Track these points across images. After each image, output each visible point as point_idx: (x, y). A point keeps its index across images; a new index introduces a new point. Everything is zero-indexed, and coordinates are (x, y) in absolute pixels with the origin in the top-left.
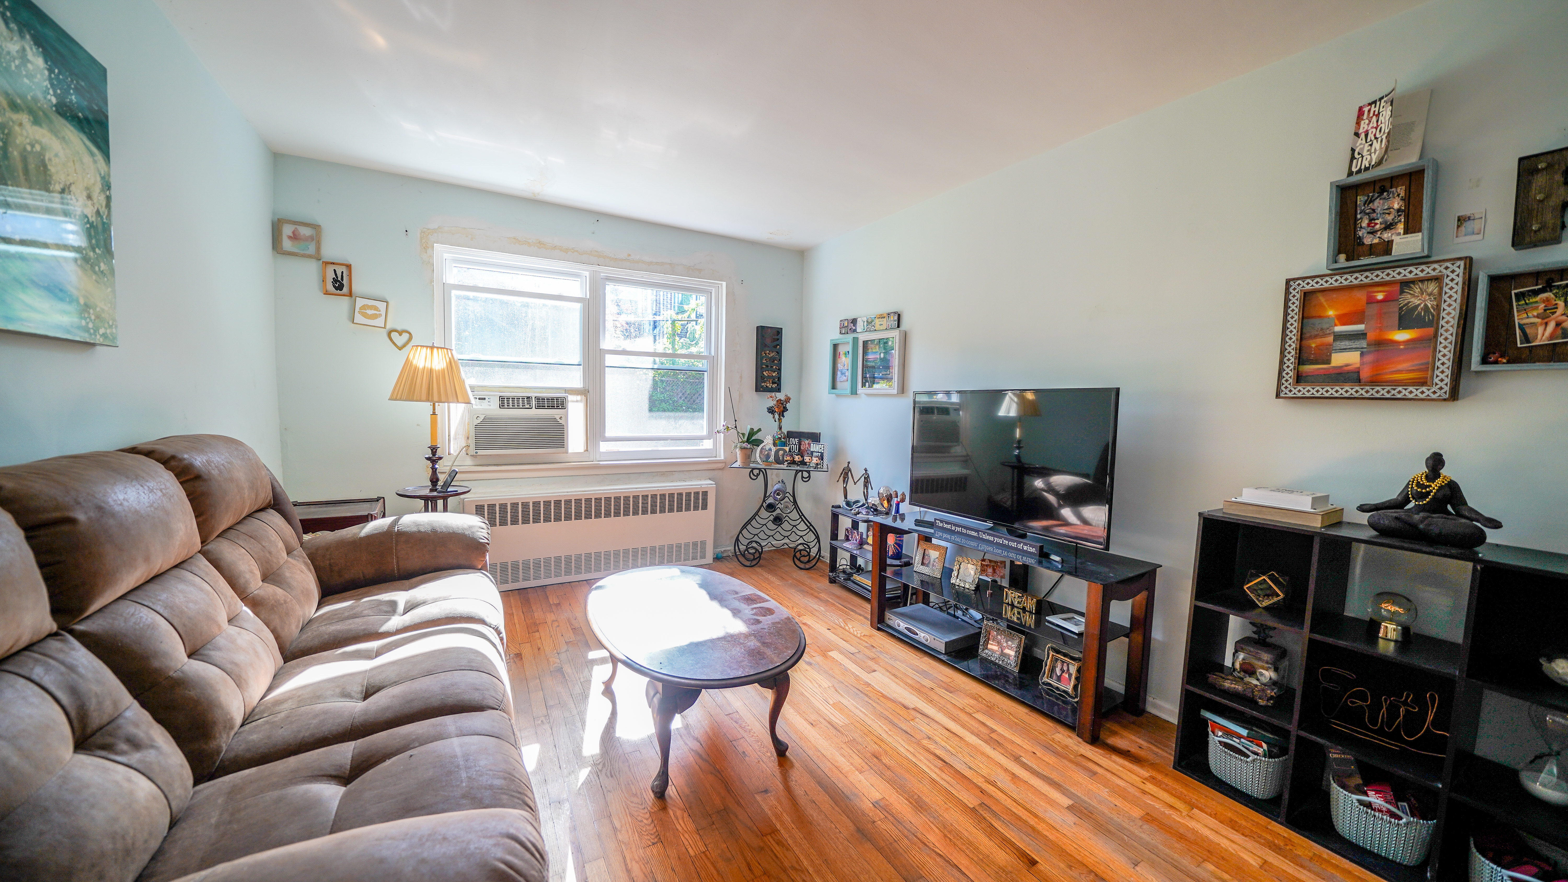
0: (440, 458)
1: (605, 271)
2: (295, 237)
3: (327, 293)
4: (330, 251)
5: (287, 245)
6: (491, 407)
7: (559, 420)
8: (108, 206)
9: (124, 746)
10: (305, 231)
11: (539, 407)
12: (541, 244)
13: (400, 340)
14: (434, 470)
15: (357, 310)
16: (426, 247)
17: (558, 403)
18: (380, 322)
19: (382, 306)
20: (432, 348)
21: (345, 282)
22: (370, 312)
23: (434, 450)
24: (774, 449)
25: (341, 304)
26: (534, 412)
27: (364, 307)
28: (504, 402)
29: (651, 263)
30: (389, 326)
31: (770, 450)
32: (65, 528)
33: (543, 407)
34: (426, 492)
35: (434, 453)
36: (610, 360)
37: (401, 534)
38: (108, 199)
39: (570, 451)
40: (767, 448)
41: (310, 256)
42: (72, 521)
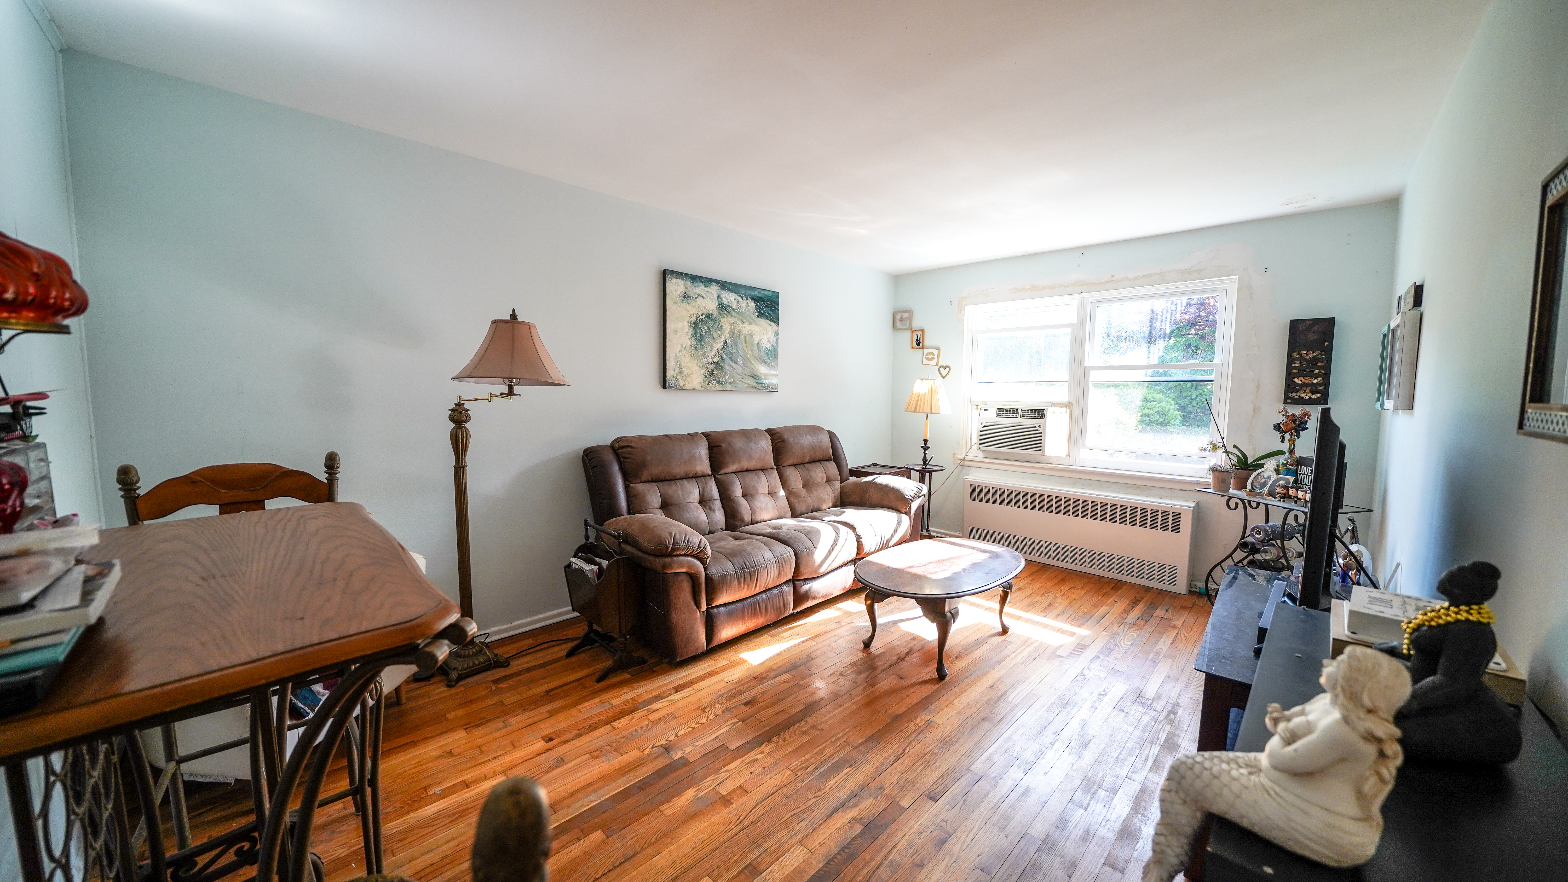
0: (929, 447)
1: (1091, 297)
2: (901, 320)
3: (913, 348)
4: (917, 324)
5: (898, 324)
6: (991, 416)
7: (1038, 428)
8: (777, 341)
9: (707, 507)
10: (906, 315)
11: (1023, 417)
12: (1034, 288)
13: (944, 372)
14: (925, 454)
15: (924, 356)
16: (961, 309)
17: (1040, 414)
18: (934, 362)
19: (935, 352)
20: (922, 379)
21: (921, 341)
22: (930, 357)
23: (926, 442)
24: (1274, 476)
25: (919, 352)
26: (1019, 421)
27: (928, 354)
28: (1001, 413)
29: (1137, 278)
30: (939, 365)
31: (1270, 477)
32: (719, 448)
33: (1027, 417)
34: (920, 467)
35: (925, 444)
36: (1094, 376)
37: (875, 484)
38: (777, 339)
39: (1047, 454)
40: (1266, 475)
41: (906, 329)
42: (720, 446)
